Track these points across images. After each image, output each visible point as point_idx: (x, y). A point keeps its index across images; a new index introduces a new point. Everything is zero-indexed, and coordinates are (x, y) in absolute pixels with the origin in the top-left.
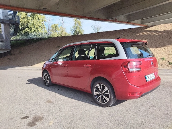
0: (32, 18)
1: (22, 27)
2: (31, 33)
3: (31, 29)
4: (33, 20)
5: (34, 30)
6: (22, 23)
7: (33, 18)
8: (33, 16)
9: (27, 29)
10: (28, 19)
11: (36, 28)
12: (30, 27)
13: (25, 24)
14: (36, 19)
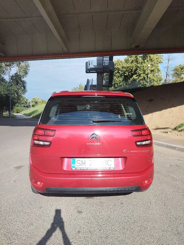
0: (142, 61)
1: (130, 73)
2: (140, 81)
3: (140, 75)
4: (145, 63)
5: (143, 77)
6: (130, 69)
7: (144, 60)
8: (144, 58)
9: (135, 77)
10: (138, 63)
11: (146, 73)
12: (139, 74)
13: (133, 70)
14: (148, 61)
